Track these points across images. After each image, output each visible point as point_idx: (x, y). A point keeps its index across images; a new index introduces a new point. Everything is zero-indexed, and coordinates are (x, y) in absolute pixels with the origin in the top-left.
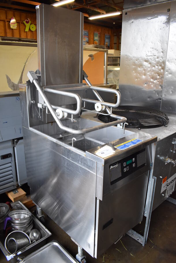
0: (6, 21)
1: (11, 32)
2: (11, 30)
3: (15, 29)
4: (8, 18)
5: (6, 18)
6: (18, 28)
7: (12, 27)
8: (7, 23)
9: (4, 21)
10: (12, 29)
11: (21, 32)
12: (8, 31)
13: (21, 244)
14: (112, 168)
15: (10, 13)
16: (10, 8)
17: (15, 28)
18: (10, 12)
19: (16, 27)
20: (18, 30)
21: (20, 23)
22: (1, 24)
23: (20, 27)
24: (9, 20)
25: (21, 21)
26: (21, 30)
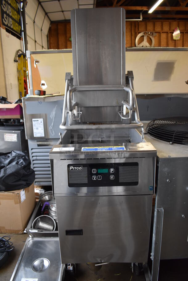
0: (169, 33)
1: (174, 43)
2: (174, 42)
3: (177, 40)
4: (171, 29)
5: (170, 30)
6: (182, 38)
7: (174, 38)
8: (169, 35)
9: (167, 33)
10: (175, 40)
11: (184, 42)
12: (170, 42)
13: (44, 227)
14: (72, 169)
15: (175, 24)
16: (174, 19)
17: (179, 39)
18: (175, 22)
19: (180, 37)
20: (181, 41)
21: (184, 33)
22: (164, 36)
23: (184, 37)
24: (173, 31)
25: (185, 30)
26: (184, 40)
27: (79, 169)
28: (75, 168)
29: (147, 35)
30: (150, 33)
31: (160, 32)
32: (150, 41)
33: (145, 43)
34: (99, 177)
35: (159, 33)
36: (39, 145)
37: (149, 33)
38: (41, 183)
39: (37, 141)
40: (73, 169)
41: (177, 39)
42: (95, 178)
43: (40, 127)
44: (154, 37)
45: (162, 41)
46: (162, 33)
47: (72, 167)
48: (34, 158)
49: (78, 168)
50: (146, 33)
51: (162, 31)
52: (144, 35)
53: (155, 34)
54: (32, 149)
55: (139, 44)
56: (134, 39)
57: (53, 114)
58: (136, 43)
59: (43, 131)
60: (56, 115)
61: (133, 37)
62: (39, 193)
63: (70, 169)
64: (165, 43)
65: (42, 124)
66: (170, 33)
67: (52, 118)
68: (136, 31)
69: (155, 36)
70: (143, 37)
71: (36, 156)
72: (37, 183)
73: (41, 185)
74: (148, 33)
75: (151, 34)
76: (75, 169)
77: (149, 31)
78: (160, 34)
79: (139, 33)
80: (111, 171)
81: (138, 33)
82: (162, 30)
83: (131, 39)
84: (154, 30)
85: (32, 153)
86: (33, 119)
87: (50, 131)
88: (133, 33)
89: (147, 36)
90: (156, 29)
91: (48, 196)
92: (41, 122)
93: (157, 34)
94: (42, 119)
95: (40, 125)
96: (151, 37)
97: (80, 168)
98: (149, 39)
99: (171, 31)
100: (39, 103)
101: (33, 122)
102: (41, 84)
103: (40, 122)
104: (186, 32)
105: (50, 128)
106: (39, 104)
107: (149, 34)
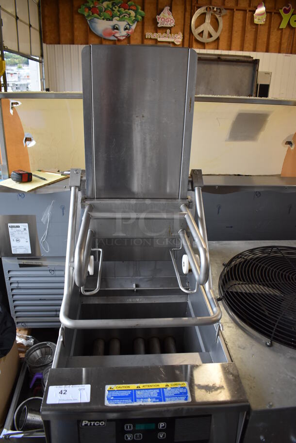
0: (248, 11)
1: (254, 29)
2: (254, 27)
3: (260, 25)
4: (251, 5)
5: (250, 6)
6: (268, 22)
7: (256, 21)
8: (248, 15)
9: (245, 11)
10: (257, 25)
11: (272, 30)
12: (249, 27)
14: (86, 425)
19: (265, 20)
20: (267, 27)
21: (273, 13)
22: (238, 15)
23: (272, 21)
24: (254, 9)
25: (275, 9)
26: (272, 25)
27: (100, 425)
28: (92, 423)
29: (212, 12)
30: (217, 9)
31: (233, 8)
32: (215, 24)
33: (207, 27)
34: (138, 436)
35: (232, 10)
36: (21, 266)
37: (215, 9)
38: (28, 324)
39: (18, 259)
40: (89, 425)
41: (261, 23)
42: (131, 438)
43: (24, 238)
44: (223, 16)
45: (235, 24)
46: (237, 10)
47: (87, 422)
48: (14, 285)
49: (97, 424)
50: (210, 8)
51: (238, 8)
52: (206, 11)
53: (224, 12)
54: (9, 272)
55: (196, 27)
56: (189, 17)
57: (46, 216)
58: (192, 26)
59: (28, 244)
60: (51, 217)
61: (188, 15)
62: (24, 344)
63: (83, 424)
64: (240, 29)
65: (26, 234)
66: (250, 11)
67: (44, 223)
68: (194, 4)
69: (226, 15)
70: (204, 14)
71: (18, 283)
72: (20, 324)
73: (28, 327)
74: (213, 8)
75: (219, 11)
76: (92, 425)
77: (215, 6)
78: (234, 12)
79: (198, 8)
80: (161, 426)
81: (196, 7)
82: (237, 5)
83: (183, 16)
84: (223, 4)
85: (10, 278)
86: (9, 225)
87: (41, 245)
88: (188, 7)
89: (212, 14)
90: (226, 4)
91: (41, 351)
92: (25, 229)
93: (228, 11)
94: (27, 224)
95: (22, 234)
96: (217, 16)
97: (102, 423)
98: (215, 20)
99: (250, 9)
100: (20, 196)
101: (10, 229)
102: (25, 139)
103: (23, 230)
104: (275, 11)
105: (41, 239)
106: (20, 198)
107: (214, 11)
